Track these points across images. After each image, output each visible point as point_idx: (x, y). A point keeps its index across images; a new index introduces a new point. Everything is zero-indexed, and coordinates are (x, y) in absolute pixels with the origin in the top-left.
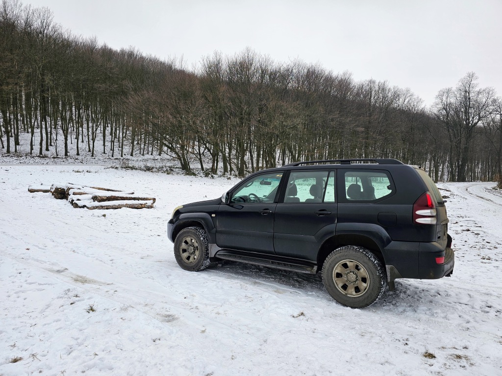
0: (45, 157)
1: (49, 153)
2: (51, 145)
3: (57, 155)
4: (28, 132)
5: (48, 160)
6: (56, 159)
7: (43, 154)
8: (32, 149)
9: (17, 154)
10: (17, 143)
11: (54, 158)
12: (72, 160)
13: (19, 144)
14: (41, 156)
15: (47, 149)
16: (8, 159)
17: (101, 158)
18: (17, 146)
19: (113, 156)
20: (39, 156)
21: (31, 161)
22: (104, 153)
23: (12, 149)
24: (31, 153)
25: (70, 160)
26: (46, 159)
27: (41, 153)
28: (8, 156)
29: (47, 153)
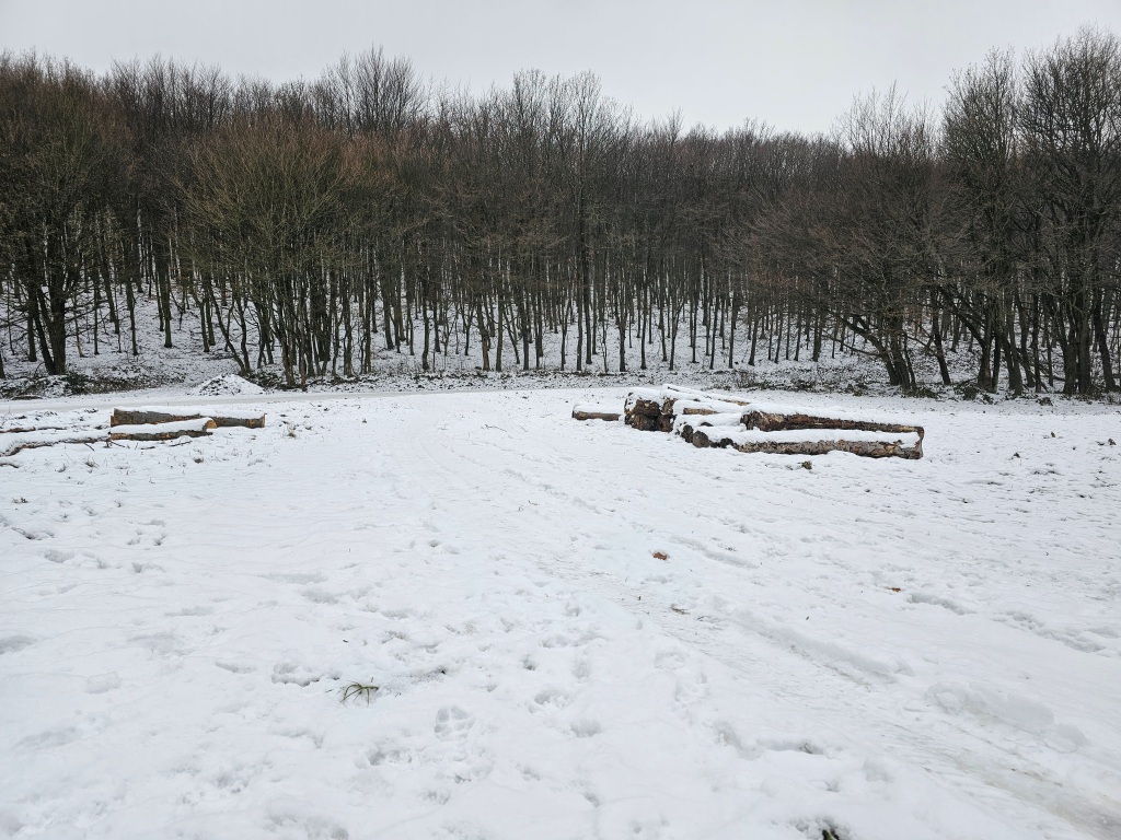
0: (587, 374)
1: (592, 368)
2: (595, 353)
3: (607, 370)
4: (556, 332)
5: (591, 380)
6: (604, 379)
7: (583, 369)
8: (563, 362)
9: (541, 371)
10: (540, 354)
11: (601, 375)
12: (634, 379)
13: (542, 355)
14: (581, 373)
15: (589, 362)
16: (525, 381)
17: (689, 373)
18: (540, 359)
19: (711, 368)
20: (576, 373)
21: (562, 384)
22: (694, 362)
23: (532, 363)
24: (562, 369)
25: (630, 380)
26: (588, 377)
27: (579, 367)
28: (526, 375)
29: (589, 367)
